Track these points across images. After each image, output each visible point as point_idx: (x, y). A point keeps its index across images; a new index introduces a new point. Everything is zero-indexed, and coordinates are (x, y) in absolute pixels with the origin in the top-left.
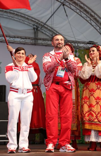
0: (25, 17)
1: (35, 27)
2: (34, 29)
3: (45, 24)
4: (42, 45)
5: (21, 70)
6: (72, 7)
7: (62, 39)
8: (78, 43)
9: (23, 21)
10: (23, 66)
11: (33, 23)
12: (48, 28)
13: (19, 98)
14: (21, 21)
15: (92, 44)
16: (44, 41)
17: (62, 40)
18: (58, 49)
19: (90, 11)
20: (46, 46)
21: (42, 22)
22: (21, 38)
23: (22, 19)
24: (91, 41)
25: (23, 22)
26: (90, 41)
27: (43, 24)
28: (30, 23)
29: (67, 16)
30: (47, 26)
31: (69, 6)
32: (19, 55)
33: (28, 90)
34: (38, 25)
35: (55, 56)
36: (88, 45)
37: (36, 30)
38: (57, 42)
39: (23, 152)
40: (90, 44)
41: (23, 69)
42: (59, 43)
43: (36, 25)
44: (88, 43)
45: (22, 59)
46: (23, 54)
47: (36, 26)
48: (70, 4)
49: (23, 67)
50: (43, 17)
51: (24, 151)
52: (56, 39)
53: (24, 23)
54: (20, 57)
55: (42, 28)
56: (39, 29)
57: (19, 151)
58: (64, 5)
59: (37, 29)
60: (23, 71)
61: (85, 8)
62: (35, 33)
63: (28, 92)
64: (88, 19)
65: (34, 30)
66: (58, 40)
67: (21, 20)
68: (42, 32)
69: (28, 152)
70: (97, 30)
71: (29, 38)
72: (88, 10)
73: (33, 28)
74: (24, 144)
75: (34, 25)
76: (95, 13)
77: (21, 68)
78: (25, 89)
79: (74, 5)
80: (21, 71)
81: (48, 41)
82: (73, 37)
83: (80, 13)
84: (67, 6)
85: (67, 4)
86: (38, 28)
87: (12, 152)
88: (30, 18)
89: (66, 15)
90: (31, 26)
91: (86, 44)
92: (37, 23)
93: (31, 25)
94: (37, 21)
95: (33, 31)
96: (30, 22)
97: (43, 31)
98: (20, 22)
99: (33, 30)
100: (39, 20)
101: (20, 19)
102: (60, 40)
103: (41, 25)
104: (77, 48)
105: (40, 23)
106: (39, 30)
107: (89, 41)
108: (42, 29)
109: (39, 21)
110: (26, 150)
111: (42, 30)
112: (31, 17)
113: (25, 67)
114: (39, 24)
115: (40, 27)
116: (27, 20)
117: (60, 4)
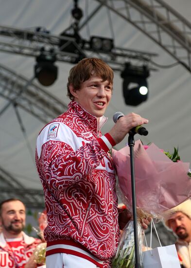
6: (36, 111)
7: (21, 210)
17: (22, 212)
18: (13, 232)
29: (23, 129)
35: (9, 250)
38: (11, 217)
42: (17, 221)
48: (30, 103)
52: (8, 210)
66: (13, 212)
84: (23, 107)
85: (24, 103)
102: (18, 213)
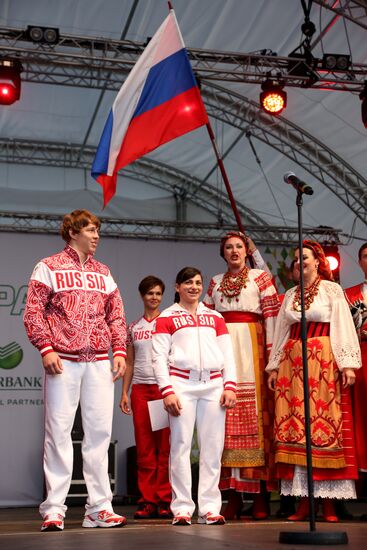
0: (151, 167)
1: (178, 191)
2: (175, 195)
3: (203, 183)
4: (195, 240)
5: (192, 323)
6: (272, 140)
8: (290, 232)
9: (146, 177)
10: (198, 313)
11: (171, 181)
12: (211, 194)
13: (192, 393)
14: (141, 177)
15: (328, 233)
16: (199, 230)
19: (319, 147)
20: (204, 242)
21: (195, 179)
22: (138, 223)
23: (144, 171)
24: (324, 225)
25: (146, 180)
26: (321, 227)
27: (198, 184)
28: (164, 183)
29: (259, 162)
30: (210, 187)
31: (262, 136)
32: (188, 286)
33: (212, 372)
34: (186, 187)
36: (317, 236)
37: (181, 199)
39: (208, 522)
40: (322, 233)
41: (199, 321)
43: (180, 186)
44: (316, 232)
45: (196, 297)
46: (198, 283)
47: (181, 189)
48: (264, 131)
49: (198, 316)
50: (196, 166)
51: (209, 519)
53: (150, 183)
54: (193, 291)
55: (195, 192)
56: (188, 196)
57: (199, 521)
58: (249, 135)
59: (183, 197)
60: (200, 325)
61: (307, 139)
62: (178, 207)
63: (212, 378)
64: (315, 169)
65: (176, 199)
67: (141, 174)
68: (198, 205)
69: (219, 522)
70: (338, 196)
71: (159, 224)
72: (312, 144)
73: (171, 194)
74: (209, 504)
75: (175, 187)
76: (332, 153)
77: (193, 319)
78: (205, 370)
79: (277, 134)
80: (194, 326)
81: (210, 228)
82: (278, 214)
83: (291, 155)
84: (257, 137)
85: (257, 132)
86: (185, 193)
87: (182, 522)
88: (164, 169)
89: (257, 159)
90: (168, 190)
91: (312, 234)
92: (184, 181)
93: (167, 186)
94: (182, 176)
95: (172, 202)
96: (164, 179)
97: (199, 201)
98: (138, 179)
99: (173, 200)
100: (189, 173)
101: (137, 174)
103: (194, 186)
104: (288, 246)
105: (190, 180)
106: (188, 199)
107: (318, 225)
108: (197, 195)
109: (188, 176)
110: (213, 519)
111: (197, 198)
112: (166, 166)
113: (204, 315)
114: (189, 183)
115: (191, 190)
116: (156, 176)
117: (241, 131)
